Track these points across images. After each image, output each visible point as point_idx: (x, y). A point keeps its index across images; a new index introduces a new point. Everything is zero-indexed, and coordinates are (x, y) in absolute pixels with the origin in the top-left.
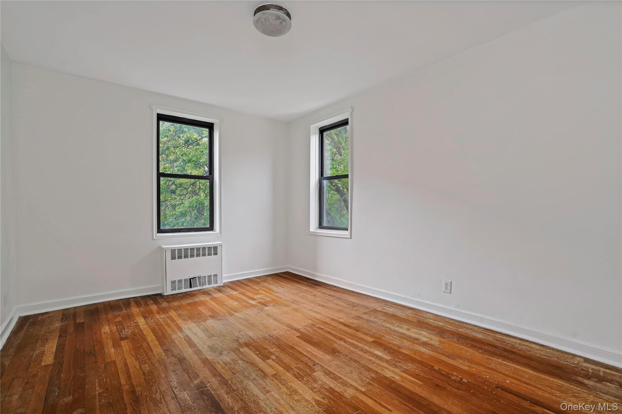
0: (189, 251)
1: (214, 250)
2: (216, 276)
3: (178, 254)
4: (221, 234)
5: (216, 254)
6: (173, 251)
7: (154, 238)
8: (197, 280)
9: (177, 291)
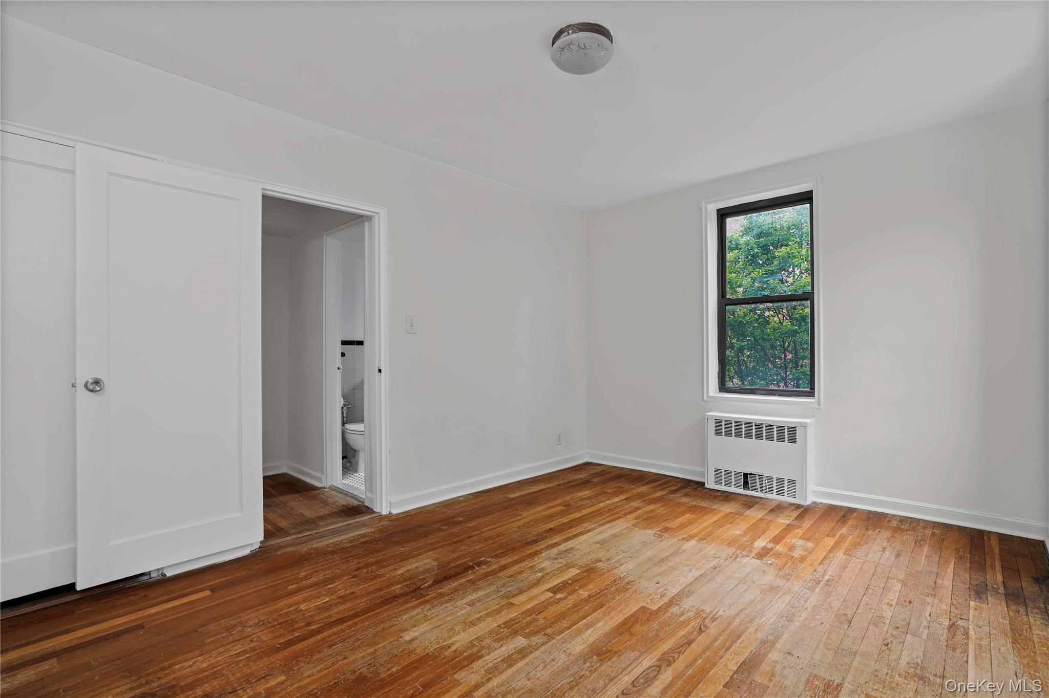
0: (743, 426)
1: (789, 434)
2: (792, 482)
3: (725, 428)
4: (819, 405)
5: (793, 440)
6: (718, 422)
7: (705, 398)
8: (758, 480)
9: (722, 488)
